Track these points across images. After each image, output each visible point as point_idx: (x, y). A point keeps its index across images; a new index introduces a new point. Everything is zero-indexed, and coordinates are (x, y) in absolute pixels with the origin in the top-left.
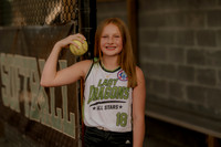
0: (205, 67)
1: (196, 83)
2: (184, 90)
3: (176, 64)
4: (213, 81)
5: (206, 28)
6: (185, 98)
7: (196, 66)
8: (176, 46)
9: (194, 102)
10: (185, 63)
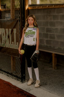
0: (52, 34)
1: (49, 39)
2: (45, 41)
3: (42, 33)
4: (54, 38)
5: (52, 21)
6: (45, 44)
7: (49, 33)
8: (42, 27)
9: (48, 45)
10: (45, 32)
